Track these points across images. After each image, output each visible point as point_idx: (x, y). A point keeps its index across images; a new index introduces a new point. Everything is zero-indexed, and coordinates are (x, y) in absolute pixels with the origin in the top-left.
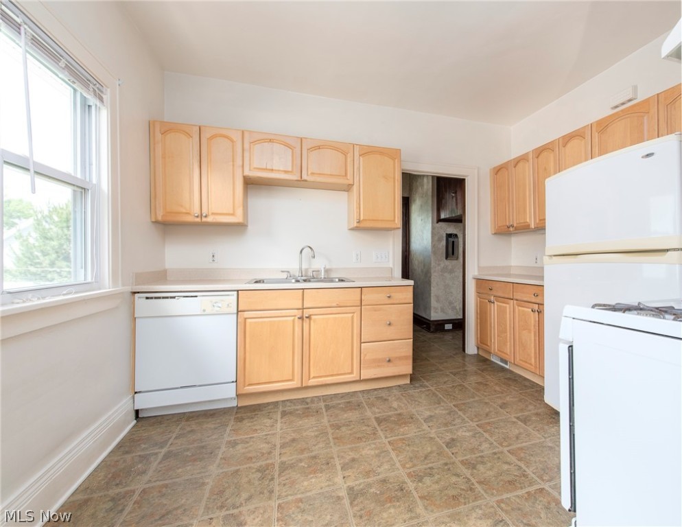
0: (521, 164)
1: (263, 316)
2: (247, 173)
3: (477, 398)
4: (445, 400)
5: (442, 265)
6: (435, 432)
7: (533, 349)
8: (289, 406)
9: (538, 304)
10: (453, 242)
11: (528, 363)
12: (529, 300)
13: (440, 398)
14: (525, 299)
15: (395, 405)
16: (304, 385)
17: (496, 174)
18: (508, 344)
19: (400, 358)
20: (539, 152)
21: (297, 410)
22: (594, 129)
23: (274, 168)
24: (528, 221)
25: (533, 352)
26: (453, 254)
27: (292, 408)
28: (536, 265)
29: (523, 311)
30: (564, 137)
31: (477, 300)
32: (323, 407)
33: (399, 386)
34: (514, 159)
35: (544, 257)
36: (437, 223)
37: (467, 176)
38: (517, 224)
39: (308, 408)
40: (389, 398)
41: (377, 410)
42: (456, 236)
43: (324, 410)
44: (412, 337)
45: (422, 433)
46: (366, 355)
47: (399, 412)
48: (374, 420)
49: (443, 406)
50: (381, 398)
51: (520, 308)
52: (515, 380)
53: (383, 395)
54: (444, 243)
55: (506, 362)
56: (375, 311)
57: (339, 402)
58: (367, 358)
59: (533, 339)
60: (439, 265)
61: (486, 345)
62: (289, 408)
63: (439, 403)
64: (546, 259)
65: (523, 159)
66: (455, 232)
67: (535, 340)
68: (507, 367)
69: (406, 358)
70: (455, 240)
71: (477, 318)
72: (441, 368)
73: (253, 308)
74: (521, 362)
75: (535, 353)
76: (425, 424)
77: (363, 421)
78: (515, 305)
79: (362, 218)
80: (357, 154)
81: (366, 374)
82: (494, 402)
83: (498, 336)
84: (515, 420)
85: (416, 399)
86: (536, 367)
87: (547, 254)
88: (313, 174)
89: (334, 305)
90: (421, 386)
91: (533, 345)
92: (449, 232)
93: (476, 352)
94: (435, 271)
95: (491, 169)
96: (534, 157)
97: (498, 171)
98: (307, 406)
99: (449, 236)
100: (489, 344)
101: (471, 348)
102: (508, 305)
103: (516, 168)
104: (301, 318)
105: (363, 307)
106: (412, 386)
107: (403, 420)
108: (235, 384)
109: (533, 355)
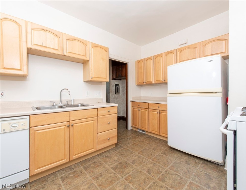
0: (149, 60)
1: (46, 128)
2: (30, 46)
3: (144, 148)
4: (133, 151)
5: (114, 96)
6: (140, 168)
7: (157, 126)
8: (64, 173)
9: (159, 110)
10: (118, 87)
11: (155, 131)
12: (156, 109)
13: (131, 151)
14: (154, 109)
15: (116, 158)
16: (70, 160)
17: (138, 63)
18: (146, 125)
19: (113, 137)
20: (156, 57)
21: (69, 174)
22: (178, 51)
23: (47, 46)
24: (151, 81)
25: (157, 127)
26: (118, 92)
27: (66, 174)
28: (151, 96)
29: (153, 113)
30: (166, 52)
31: (132, 109)
32: (83, 169)
33: (112, 149)
34: (146, 58)
35: (168, 94)
36: (112, 80)
37: (128, 63)
38: (147, 82)
39: (75, 172)
40: (111, 156)
41: (110, 164)
42: (118, 85)
43: (84, 170)
44: (117, 127)
45: (135, 170)
46: (99, 139)
47: (119, 162)
48: (111, 169)
49: (134, 155)
50: (108, 156)
51: (151, 112)
52: (151, 138)
53: (107, 155)
54: (114, 88)
55: (144, 131)
56: (103, 118)
57: (90, 163)
58: (100, 140)
59: (157, 122)
60: (113, 96)
61: (145, 128)
62: (64, 174)
63: (132, 154)
64: (168, 95)
65: (150, 58)
66: (118, 84)
67: (158, 123)
68: (145, 133)
69: (115, 136)
70: (119, 87)
71: (132, 116)
72: (123, 137)
73: (40, 124)
74: (152, 131)
75: (158, 127)
76: (133, 165)
77: (107, 171)
78: (149, 111)
79: (93, 76)
80: (91, 46)
81: (100, 147)
82: (150, 148)
83: (142, 122)
84: (161, 154)
85: (123, 154)
86: (158, 132)
87: (168, 93)
88: (69, 52)
89: (86, 117)
90: (120, 147)
91: (157, 125)
92: (116, 84)
93: (131, 129)
94: (111, 99)
95: (135, 61)
96: (154, 58)
97: (139, 62)
98: (74, 171)
99: (116, 85)
100: (138, 125)
101: (130, 128)
102: (146, 111)
103: (147, 61)
104: (69, 126)
105: (98, 117)
106: (117, 148)
107: (124, 166)
108: (29, 170)
109: (157, 128)
